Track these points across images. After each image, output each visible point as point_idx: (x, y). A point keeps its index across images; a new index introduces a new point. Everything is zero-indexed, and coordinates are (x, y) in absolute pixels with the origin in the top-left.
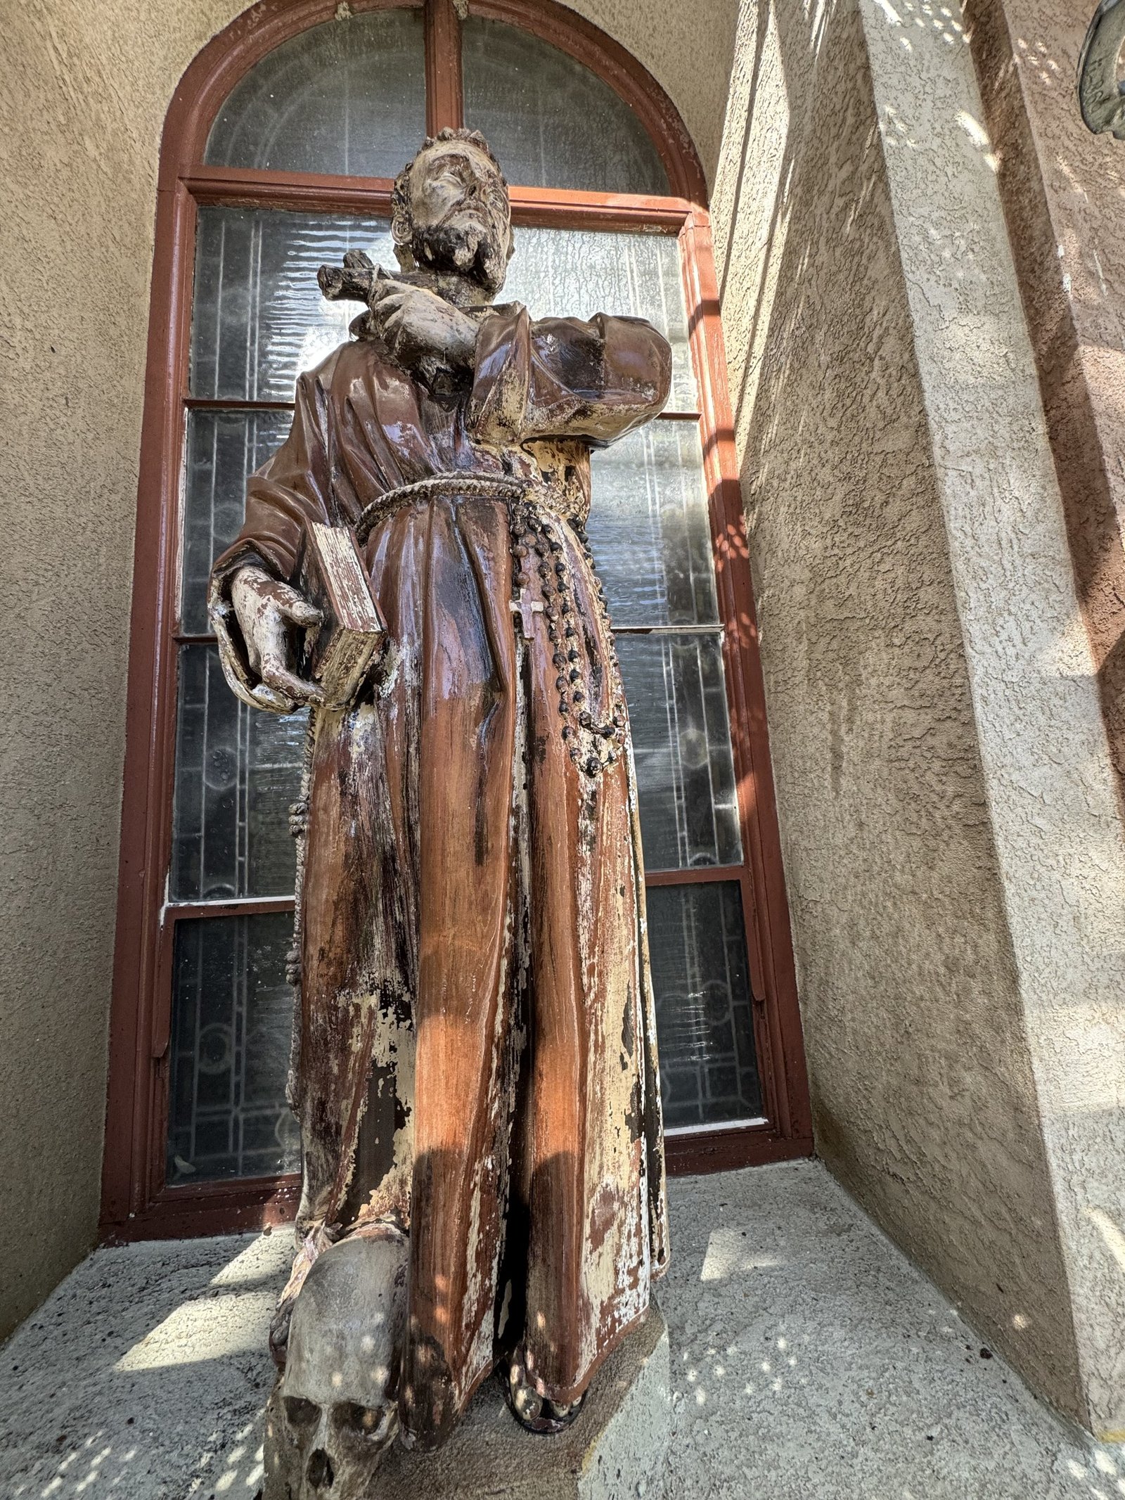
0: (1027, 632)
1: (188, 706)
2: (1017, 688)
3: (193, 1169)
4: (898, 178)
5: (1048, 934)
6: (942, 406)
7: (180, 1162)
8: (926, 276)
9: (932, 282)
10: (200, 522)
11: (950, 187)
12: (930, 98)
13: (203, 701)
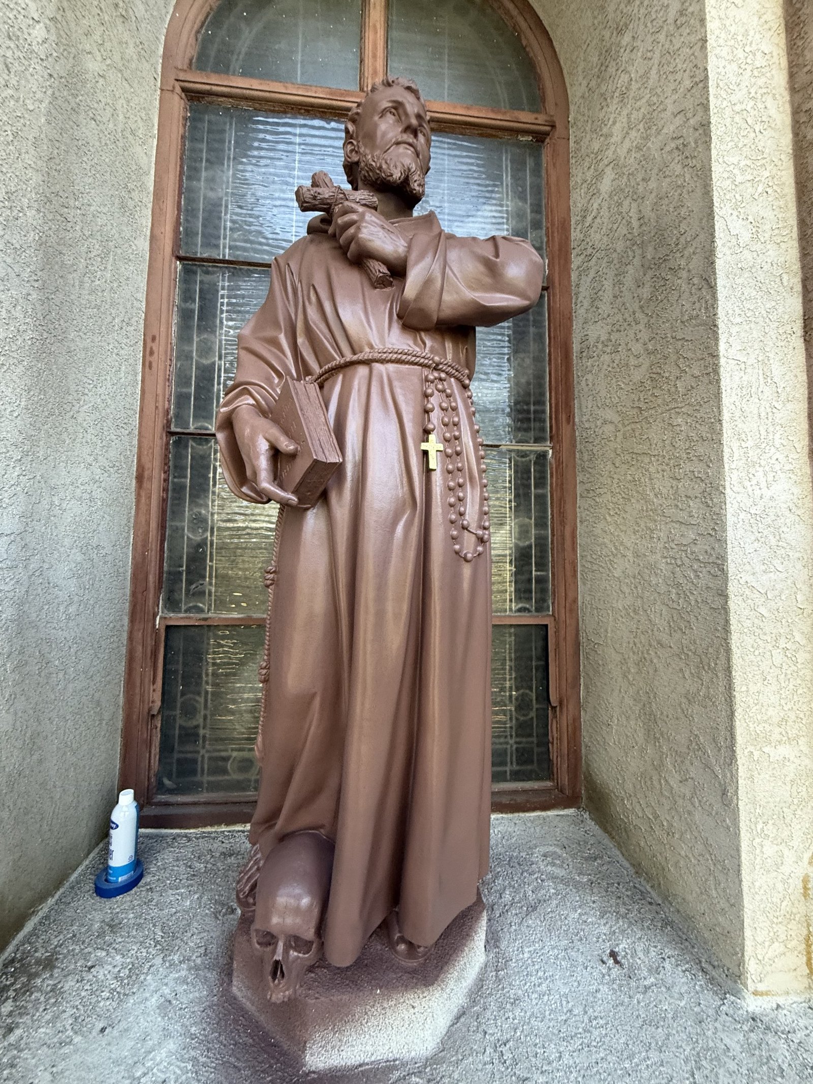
0: (770, 479)
1: (176, 480)
2: (758, 518)
3: (175, 786)
4: (718, 133)
5: (759, 684)
6: (730, 312)
7: (167, 782)
8: (731, 211)
9: (734, 217)
10: (186, 348)
11: (756, 141)
12: (749, 68)
13: (186, 477)
